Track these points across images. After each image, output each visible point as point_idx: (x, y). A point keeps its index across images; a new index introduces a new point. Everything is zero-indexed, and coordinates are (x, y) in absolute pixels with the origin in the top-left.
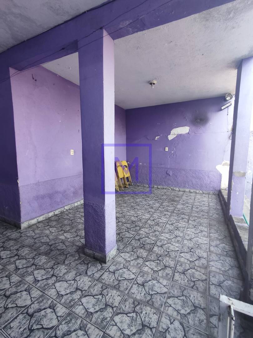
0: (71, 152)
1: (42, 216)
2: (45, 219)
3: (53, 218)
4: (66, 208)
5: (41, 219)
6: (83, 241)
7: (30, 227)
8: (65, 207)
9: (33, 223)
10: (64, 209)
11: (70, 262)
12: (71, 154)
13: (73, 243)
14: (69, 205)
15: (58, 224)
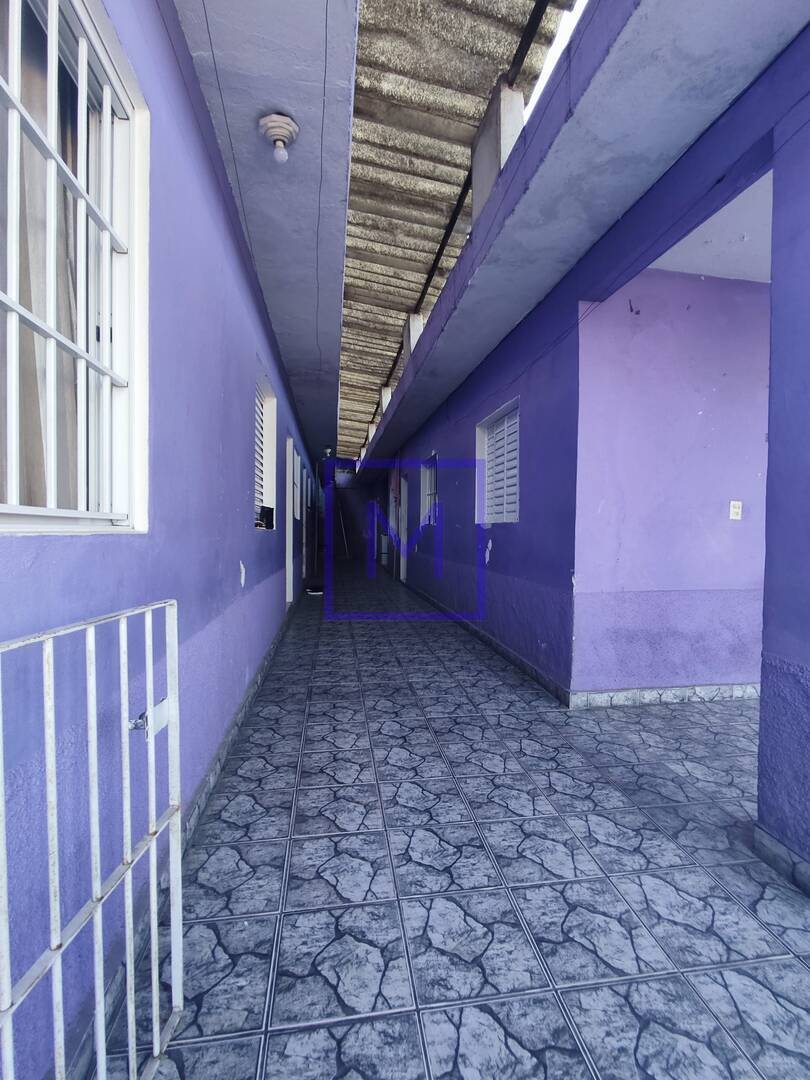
0: (731, 508)
1: (625, 693)
2: (630, 703)
3: (654, 710)
4: (702, 692)
5: (620, 698)
6: (752, 808)
7: (590, 709)
8: (698, 689)
9: (599, 704)
10: (695, 693)
11: (698, 846)
12: (733, 516)
13: (712, 800)
14: (712, 685)
15: (670, 730)
